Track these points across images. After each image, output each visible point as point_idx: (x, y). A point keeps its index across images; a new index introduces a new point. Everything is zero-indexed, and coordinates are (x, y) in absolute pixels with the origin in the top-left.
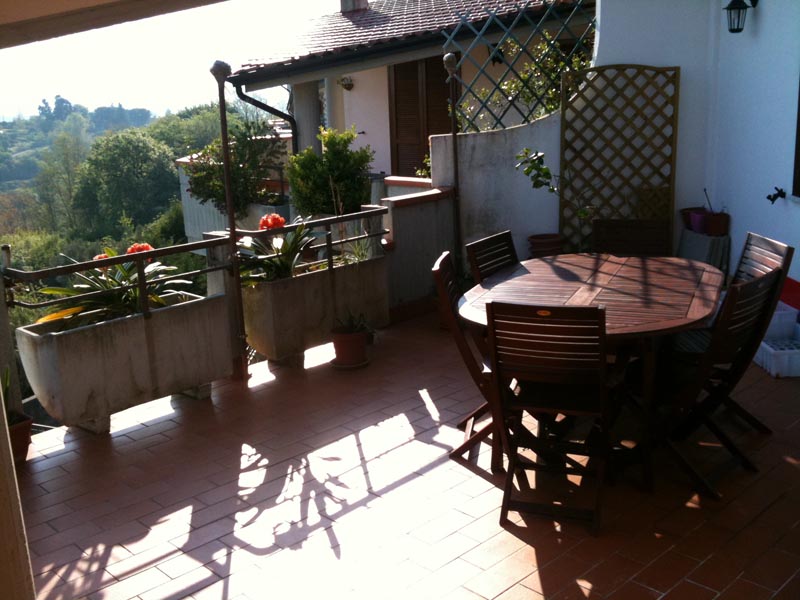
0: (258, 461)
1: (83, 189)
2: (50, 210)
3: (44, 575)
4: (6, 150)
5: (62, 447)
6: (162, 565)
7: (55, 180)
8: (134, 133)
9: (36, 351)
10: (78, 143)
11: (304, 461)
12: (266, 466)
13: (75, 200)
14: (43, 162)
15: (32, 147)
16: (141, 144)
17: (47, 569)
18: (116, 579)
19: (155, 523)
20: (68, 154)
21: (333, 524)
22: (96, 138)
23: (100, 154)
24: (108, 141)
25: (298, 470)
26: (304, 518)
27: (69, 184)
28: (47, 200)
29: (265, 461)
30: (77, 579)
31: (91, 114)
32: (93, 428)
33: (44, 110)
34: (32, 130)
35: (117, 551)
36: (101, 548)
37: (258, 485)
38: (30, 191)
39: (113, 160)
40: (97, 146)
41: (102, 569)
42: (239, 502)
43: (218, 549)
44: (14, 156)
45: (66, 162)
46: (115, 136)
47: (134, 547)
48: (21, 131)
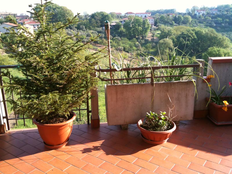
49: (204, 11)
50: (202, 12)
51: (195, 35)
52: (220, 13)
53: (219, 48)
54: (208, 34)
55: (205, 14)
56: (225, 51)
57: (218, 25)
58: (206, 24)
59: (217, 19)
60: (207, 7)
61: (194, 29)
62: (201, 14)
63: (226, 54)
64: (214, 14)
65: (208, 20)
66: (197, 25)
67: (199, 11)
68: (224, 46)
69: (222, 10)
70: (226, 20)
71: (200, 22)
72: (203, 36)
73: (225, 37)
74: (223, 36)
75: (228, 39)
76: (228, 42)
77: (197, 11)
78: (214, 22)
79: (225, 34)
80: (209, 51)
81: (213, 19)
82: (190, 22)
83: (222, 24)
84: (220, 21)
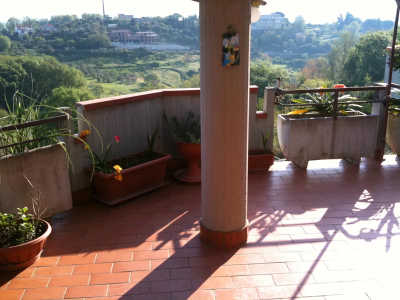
0: (369, 199)
1: (350, 60)
2: (332, 69)
3: (257, 215)
4: (318, 38)
5: (285, 169)
6: (304, 227)
7: (337, 54)
8: (382, 33)
9: (283, 126)
10: (352, 37)
11: (392, 205)
12: (371, 202)
13: (345, 65)
14: (334, 45)
15: (330, 38)
16: (384, 39)
17: (259, 213)
18: (283, 226)
19: (309, 210)
20: (346, 42)
21: (392, 237)
22: (362, 35)
23: (362, 43)
24: (368, 36)
25: (387, 209)
26: (379, 230)
27: (344, 57)
28: (332, 64)
29: (372, 200)
30: (268, 220)
31: (362, 22)
32: (300, 165)
33: (340, 20)
34: (332, 29)
35: (288, 215)
36: (282, 212)
37: (363, 208)
38: (325, 59)
39: (368, 46)
40: (362, 39)
41: (280, 220)
42: (350, 213)
43: (331, 229)
44: (321, 41)
45: (345, 46)
46: (371, 34)
47: (296, 216)
48: (327, 29)
49: (29, 27)
50: (28, 29)
51: (23, 70)
52: (59, 30)
53: (68, 87)
54: (45, 66)
55: (33, 32)
56: (80, 91)
57: (58, 50)
58: (39, 49)
59: (56, 40)
60: (34, 20)
61: (20, 59)
62: (26, 32)
63: (83, 95)
64: (48, 32)
65: (40, 42)
66: (24, 52)
67: (21, 28)
68: (76, 83)
69: (61, 25)
70: (71, 41)
71: (27, 47)
72: (38, 70)
73: (74, 70)
74: (71, 68)
75: (80, 72)
76: (82, 77)
77: (19, 27)
78: (51, 44)
79: (73, 63)
80: (54, 94)
81: (49, 41)
82: (9, 47)
83: (66, 48)
84: (61, 42)
